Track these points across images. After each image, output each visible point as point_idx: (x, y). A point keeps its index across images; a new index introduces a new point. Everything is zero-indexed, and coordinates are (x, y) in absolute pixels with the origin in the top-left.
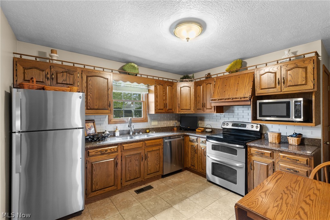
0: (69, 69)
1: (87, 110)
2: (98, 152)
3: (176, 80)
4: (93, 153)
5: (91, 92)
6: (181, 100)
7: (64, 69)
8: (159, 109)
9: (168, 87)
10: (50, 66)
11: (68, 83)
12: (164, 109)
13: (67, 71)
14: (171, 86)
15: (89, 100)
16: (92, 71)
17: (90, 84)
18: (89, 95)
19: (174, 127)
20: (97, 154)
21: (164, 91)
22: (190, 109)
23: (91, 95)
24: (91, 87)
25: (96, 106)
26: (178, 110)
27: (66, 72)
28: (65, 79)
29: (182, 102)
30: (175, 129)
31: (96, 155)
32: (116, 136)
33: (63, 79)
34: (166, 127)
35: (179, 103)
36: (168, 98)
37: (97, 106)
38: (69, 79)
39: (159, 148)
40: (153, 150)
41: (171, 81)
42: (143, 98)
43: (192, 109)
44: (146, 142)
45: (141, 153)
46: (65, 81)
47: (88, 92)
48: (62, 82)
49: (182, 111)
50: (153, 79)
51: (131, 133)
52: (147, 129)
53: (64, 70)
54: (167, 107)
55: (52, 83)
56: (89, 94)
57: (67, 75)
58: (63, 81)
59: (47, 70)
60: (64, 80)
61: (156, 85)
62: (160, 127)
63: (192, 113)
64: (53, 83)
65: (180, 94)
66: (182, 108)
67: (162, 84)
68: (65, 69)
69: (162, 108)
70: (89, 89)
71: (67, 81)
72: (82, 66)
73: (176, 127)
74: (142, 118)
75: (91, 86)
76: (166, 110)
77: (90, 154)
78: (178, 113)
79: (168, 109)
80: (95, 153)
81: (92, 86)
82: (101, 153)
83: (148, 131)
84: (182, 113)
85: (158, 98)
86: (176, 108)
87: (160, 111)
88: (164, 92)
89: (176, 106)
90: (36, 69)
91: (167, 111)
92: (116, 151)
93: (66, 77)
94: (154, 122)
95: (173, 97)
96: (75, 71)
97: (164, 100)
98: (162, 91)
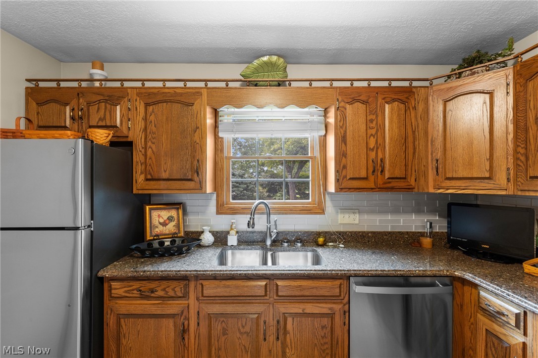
0: (111, 94)
1: (147, 182)
2: (133, 290)
3: (428, 80)
4: (121, 292)
5: (153, 141)
6: (448, 145)
7: (101, 95)
8: (350, 179)
9: (387, 106)
10: (78, 94)
11: (108, 124)
12: (372, 178)
13: (107, 98)
14: (403, 102)
15: (150, 158)
16: (157, 90)
17: (151, 122)
18: (150, 147)
19: (422, 234)
20: (131, 295)
21: (372, 121)
22: (489, 178)
23: (153, 146)
24: (154, 129)
25: (165, 171)
26: (435, 181)
27: (106, 101)
28: (102, 117)
29: (449, 153)
30: (427, 242)
31: (127, 297)
32: (229, 244)
33: (99, 116)
34: (390, 233)
35: (439, 155)
36: (390, 143)
37: (167, 172)
38: (110, 115)
39: (330, 309)
40: (306, 311)
41: (406, 84)
42: (313, 148)
43: (501, 177)
44: (280, 283)
45: (263, 315)
46: (102, 121)
47: (148, 140)
48: (97, 123)
49: (448, 183)
50: (331, 87)
51: (269, 243)
52: (319, 234)
53: (102, 98)
54: (382, 171)
55: (80, 128)
56: (149, 144)
57: (106, 107)
58: (99, 121)
59: (73, 101)
60: (100, 119)
61: (342, 104)
62: (368, 233)
63: (504, 193)
64: (82, 128)
65: (441, 124)
66: (449, 175)
67: (363, 98)
68: (103, 95)
69: (363, 174)
70: (150, 133)
71: (107, 121)
72: (139, 84)
73: (432, 235)
74: (309, 203)
75: (153, 125)
76: (380, 182)
77: (113, 291)
78: (431, 190)
79: (387, 175)
80: (126, 292)
81: (155, 126)
82: (142, 294)
83: (321, 240)
84: (450, 191)
85: (348, 142)
86: (426, 175)
87: (356, 184)
88: (374, 125)
89: (426, 167)
90: (55, 102)
91: (385, 183)
92: (181, 295)
93: (105, 112)
94: (347, 216)
95: (410, 139)
96: (123, 97)
97: (373, 150)
98: (362, 120)
